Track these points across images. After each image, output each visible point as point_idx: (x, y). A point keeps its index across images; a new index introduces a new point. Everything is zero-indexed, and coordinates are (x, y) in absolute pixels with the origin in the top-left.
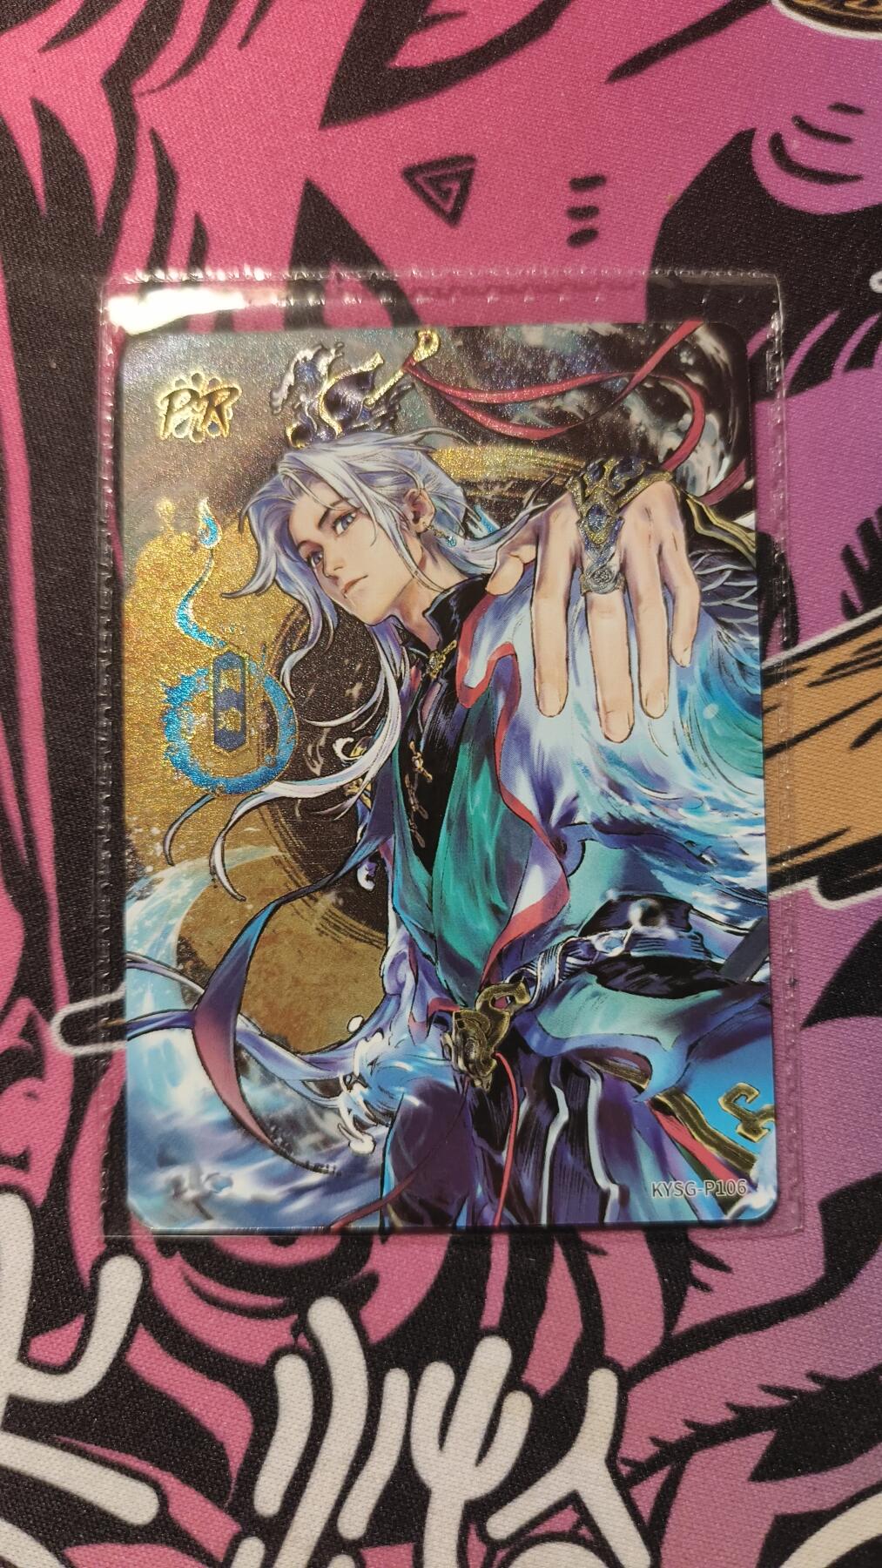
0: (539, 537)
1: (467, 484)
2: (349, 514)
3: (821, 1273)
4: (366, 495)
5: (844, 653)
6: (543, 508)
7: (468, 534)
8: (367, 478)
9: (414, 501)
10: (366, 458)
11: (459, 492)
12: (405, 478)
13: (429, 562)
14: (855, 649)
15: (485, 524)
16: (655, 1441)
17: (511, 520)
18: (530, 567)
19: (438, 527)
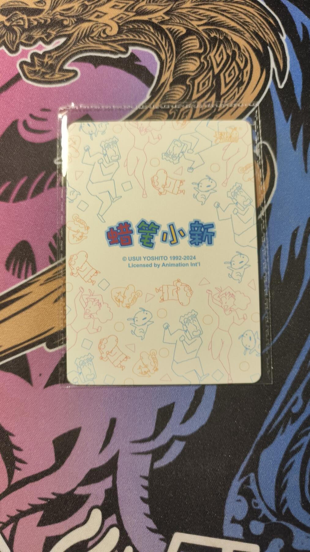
5: (50, 275)
14: (53, 273)
16: (8, 516)
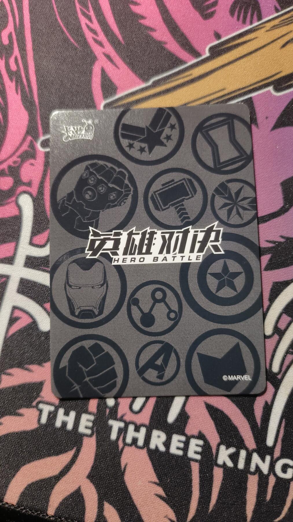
3: (282, 205)
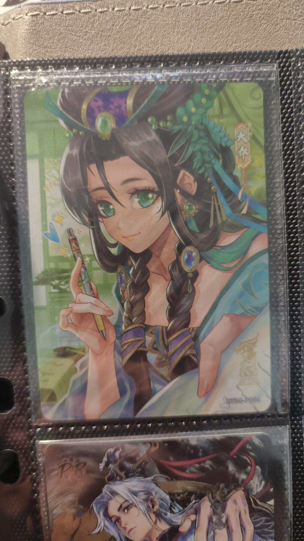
0: (197, 512)
1: (171, 494)
2: (129, 506)
4: (134, 499)
6: (198, 502)
7: (172, 512)
8: (135, 494)
9: (152, 501)
10: (134, 486)
11: (168, 497)
12: (148, 493)
13: (158, 522)
15: (178, 508)
17: (187, 506)
18: (194, 523)
19: (161, 510)
